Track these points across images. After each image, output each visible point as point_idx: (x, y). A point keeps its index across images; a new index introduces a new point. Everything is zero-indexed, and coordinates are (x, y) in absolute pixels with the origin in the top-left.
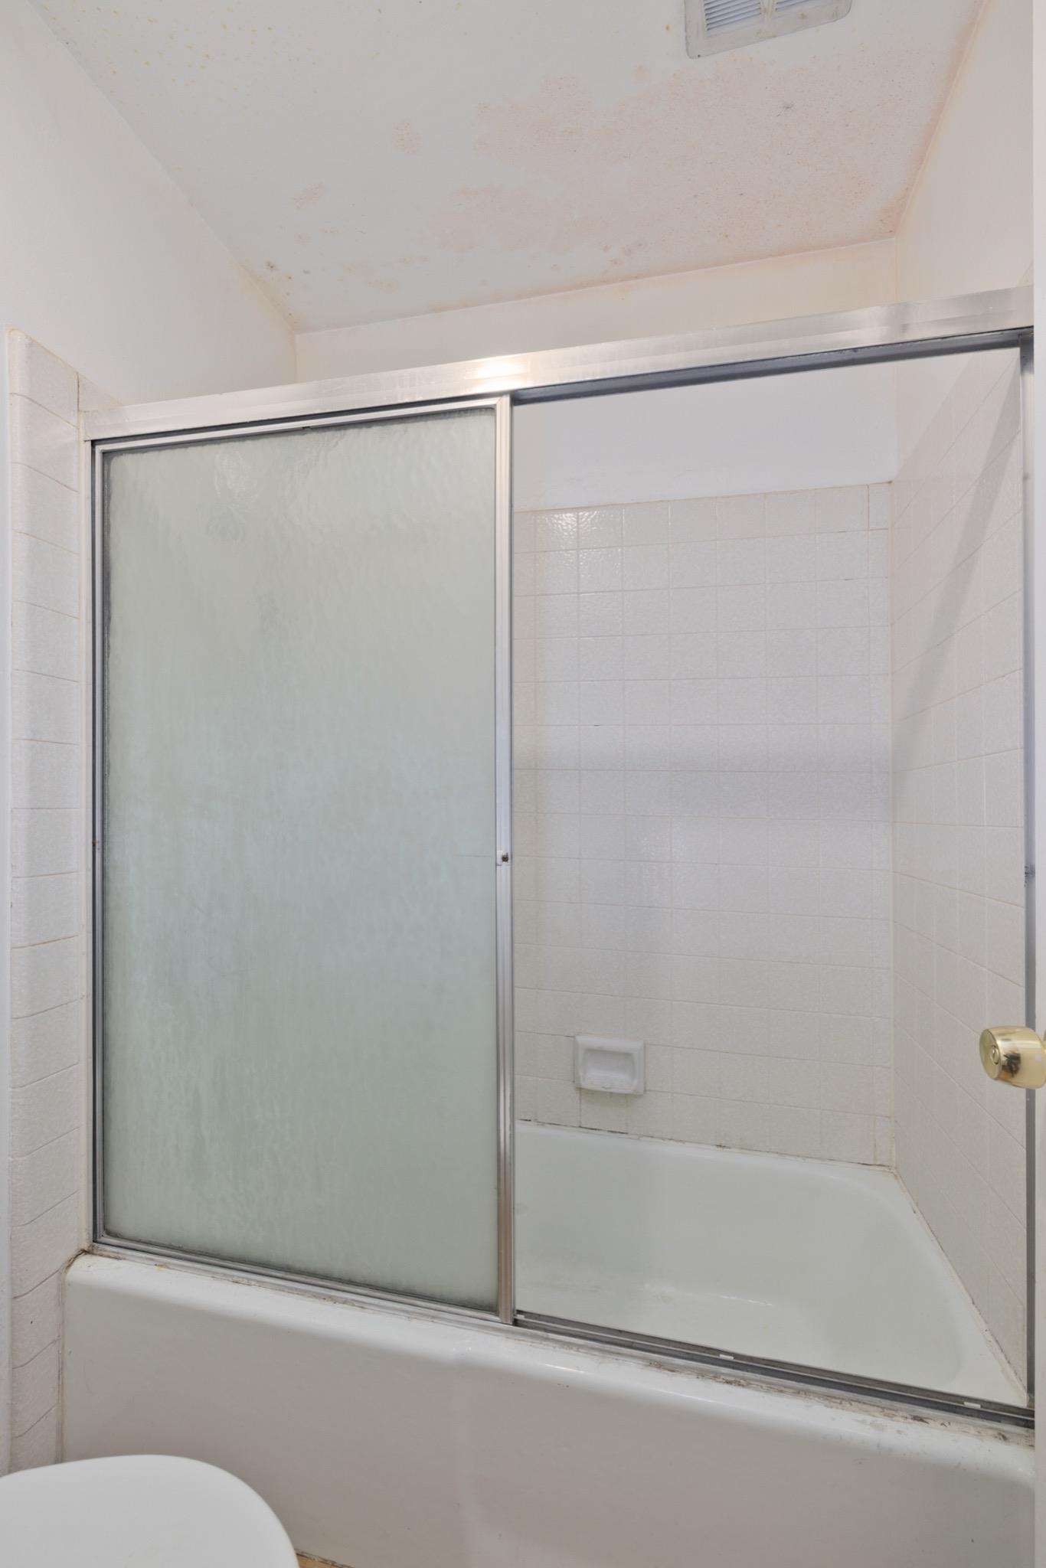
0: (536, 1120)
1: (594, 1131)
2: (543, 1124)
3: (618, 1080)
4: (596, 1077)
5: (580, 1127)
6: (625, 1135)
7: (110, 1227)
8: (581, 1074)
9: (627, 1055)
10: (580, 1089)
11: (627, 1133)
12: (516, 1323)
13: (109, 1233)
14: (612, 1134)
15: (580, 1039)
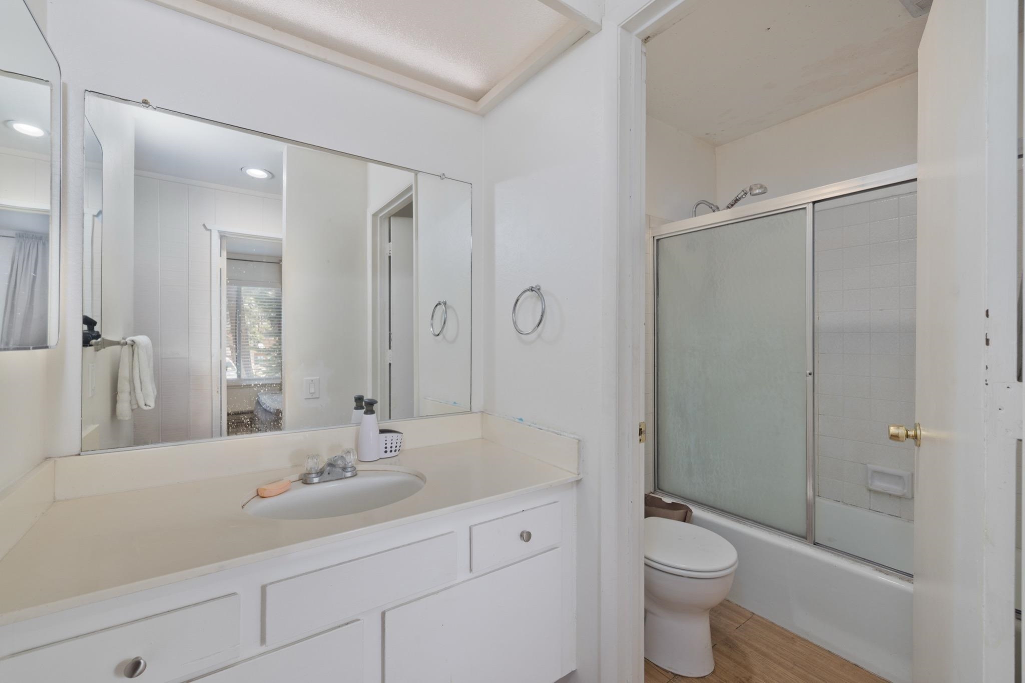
0: (842, 502)
1: (878, 513)
2: (847, 504)
3: (895, 488)
4: (880, 484)
5: (870, 509)
6: (899, 518)
7: (660, 487)
8: (870, 482)
9: (900, 477)
10: (870, 490)
11: (900, 517)
12: (815, 544)
13: (659, 489)
14: (891, 516)
15: (869, 466)
